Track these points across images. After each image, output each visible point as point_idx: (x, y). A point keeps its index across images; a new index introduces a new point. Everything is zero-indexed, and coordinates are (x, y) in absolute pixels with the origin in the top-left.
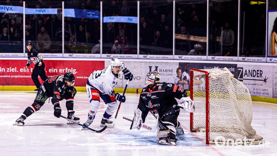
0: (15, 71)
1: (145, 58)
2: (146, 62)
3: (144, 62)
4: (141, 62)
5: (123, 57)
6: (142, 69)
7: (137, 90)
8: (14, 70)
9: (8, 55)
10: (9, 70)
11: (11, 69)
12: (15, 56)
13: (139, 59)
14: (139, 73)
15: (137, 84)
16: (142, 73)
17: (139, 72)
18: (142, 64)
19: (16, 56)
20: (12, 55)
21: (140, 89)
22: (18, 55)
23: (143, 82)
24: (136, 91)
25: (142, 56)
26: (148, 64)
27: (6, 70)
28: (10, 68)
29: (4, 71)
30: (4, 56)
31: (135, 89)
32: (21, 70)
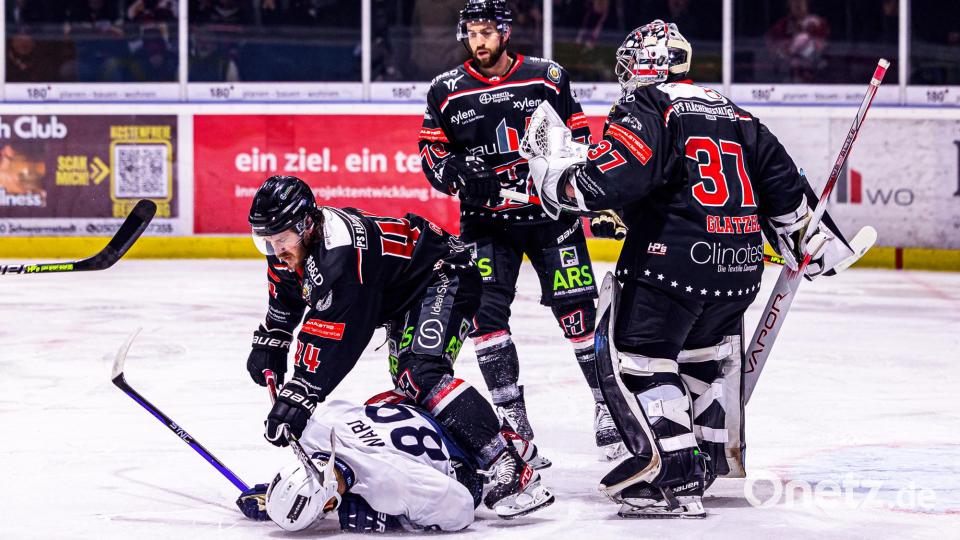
0: (322, 165)
1: (937, 102)
2: (941, 123)
3: (931, 120)
4: (919, 122)
5: (832, 96)
6: (921, 152)
7: (899, 252)
8: (319, 161)
9: (292, 94)
10: (297, 164)
11: (302, 158)
12: (320, 98)
13: (906, 105)
14: (909, 175)
15: (895, 226)
16: (920, 175)
17: (907, 168)
18: (922, 129)
19: (328, 98)
20: (310, 95)
21: (911, 247)
22: (336, 94)
23: (925, 216)
24: (892, 258)
25: (920, 93)
26: (948, 129)
27: (282, 163)
28: (298, 153)
29: (273, 167)
30: (273, 97)
31: (888, 247)
32: (352, 162)
